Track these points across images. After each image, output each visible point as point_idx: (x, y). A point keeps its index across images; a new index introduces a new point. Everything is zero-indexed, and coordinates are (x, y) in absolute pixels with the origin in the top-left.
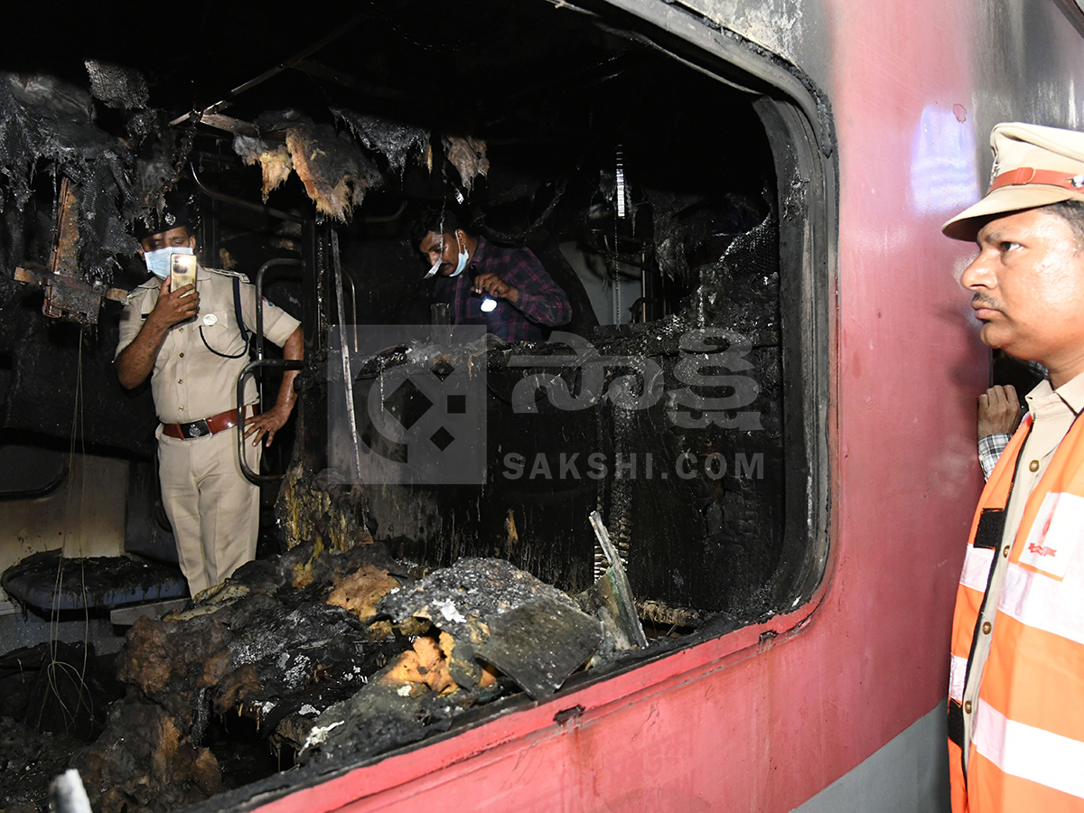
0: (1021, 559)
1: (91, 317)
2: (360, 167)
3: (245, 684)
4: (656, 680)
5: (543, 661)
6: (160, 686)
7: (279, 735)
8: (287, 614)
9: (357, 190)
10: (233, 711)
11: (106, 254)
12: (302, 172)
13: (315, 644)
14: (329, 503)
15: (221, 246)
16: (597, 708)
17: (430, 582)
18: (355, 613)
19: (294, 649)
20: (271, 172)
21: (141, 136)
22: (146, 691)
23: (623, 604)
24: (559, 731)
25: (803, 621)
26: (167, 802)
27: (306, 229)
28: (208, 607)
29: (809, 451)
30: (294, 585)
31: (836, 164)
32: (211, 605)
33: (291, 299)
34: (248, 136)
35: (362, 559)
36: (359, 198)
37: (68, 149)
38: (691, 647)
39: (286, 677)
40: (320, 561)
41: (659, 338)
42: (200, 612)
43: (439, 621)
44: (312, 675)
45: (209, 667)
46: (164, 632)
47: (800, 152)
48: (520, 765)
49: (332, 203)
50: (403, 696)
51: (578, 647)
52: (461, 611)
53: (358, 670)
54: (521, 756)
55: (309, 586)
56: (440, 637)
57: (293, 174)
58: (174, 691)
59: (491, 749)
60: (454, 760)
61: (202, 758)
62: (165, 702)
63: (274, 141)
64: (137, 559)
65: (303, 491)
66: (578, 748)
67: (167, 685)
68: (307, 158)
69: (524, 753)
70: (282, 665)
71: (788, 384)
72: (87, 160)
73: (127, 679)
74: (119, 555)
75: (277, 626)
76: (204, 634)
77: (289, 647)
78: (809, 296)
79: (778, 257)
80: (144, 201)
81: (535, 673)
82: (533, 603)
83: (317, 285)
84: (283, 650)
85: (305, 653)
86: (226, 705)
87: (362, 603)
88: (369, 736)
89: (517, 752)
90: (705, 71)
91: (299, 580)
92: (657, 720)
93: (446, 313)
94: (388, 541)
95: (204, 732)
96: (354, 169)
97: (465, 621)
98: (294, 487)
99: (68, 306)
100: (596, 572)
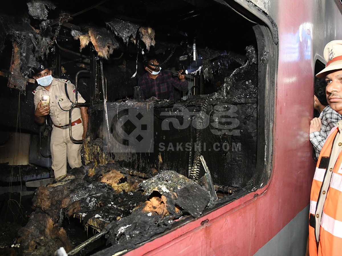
0: (339, 172)
1: (24, 88)
2: (112, 41)
3: (76, 208)
4: (227, 210)
5: (195, 205)
6: (47, 208)
7: (88, 224)
8: (88, 185)
9: (111, 49)
10: (72, 216)
11: (29, 67)
12: (94, 42)
13: (98, 195)
14: (99, 149)
15: (61, 65)
16: (212, 220)
17: (156, 179)
18: (110, 185)
19: (91, 196)
20: (83, 42)
21: (44, 29)
22: (43, 209)
23: (210, 185)
24: (202, 228)
25: (265, 191)
26: (50, 245)
27: (92, 61)
28: (61, 182)
29: (266, 137)
30: (89, 175)
31: (278, 47)
32: (62, 182)
33: (84, 83)
34: (76, 30)
35: (112, 168)
36: (111, 51)
37: (18, 32)
38: (237, 200)
39: (89, 205)
40: (97, 168)
41: (211, 100)
42: (59, 184)
43: (161, 192)
44: (98, 205)
45: (64, 202)
46: (49, 190)
47: (266, 43)
48: (191, 239)
49: (103, 53)
50: (149, 216)
51: (204, 200)
52: (167, 188)
53: (113, 203)
54: (192, 236)
55: (94, 176)
56: (162, 197)
57: (90, 43)
58: (52, 209)
59: (184, 234)
60: (174, 238)
61: (61, 231)
62: (49, 213)
63: (84, 32)
64: (33, 166)
65: (90, 145)
66: (206, 233)
67: (50, 207)
68: (95, 38)
69: (192, 235)
70: (88, 201)
71: (260, 116)
72: (24, 36)
73: (37, 206)
74: (27, 164)
75: (85, 189)
76: (62, 192)
77: (90, 195)
78: (267, 88)
79: (258, 76)
80: (42, 50)
81: (193, 209)
82: (188, 186)
83: (95, 79)
84: (88, 197)
85: (95, 197)
86: (70, 214)
87: (113, 181)
88: (145, 230)
89: (190, 235)
90: (242, 15)
91: (90, 174)
92: (227, 223)
93: (139, 89)
94: (119, 162)
95: (62, 222)
96: (111, 42)
97: (169, 192)
98: (87, 144)
99: (16, 84)
100: (189, 173)
